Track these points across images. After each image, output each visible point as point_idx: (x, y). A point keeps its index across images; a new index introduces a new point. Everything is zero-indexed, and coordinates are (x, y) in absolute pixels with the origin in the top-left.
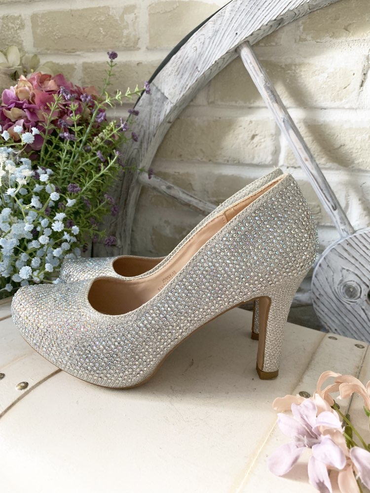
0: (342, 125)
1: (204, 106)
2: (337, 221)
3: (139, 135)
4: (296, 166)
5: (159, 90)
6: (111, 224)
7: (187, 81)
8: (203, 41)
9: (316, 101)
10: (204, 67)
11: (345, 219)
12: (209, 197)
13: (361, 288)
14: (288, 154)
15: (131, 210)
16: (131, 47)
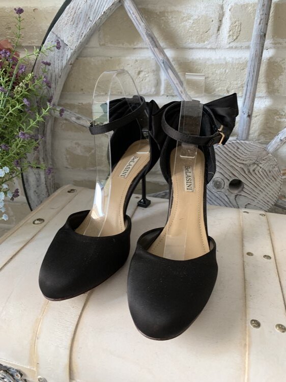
0: (206, 62)
1: (97, 47)
4: (173, 94)
5: (59, 38)
7: (82, 29)
9: (186, 42)
10: (95, 18)
13: (224, 181)
14: (167, 86)
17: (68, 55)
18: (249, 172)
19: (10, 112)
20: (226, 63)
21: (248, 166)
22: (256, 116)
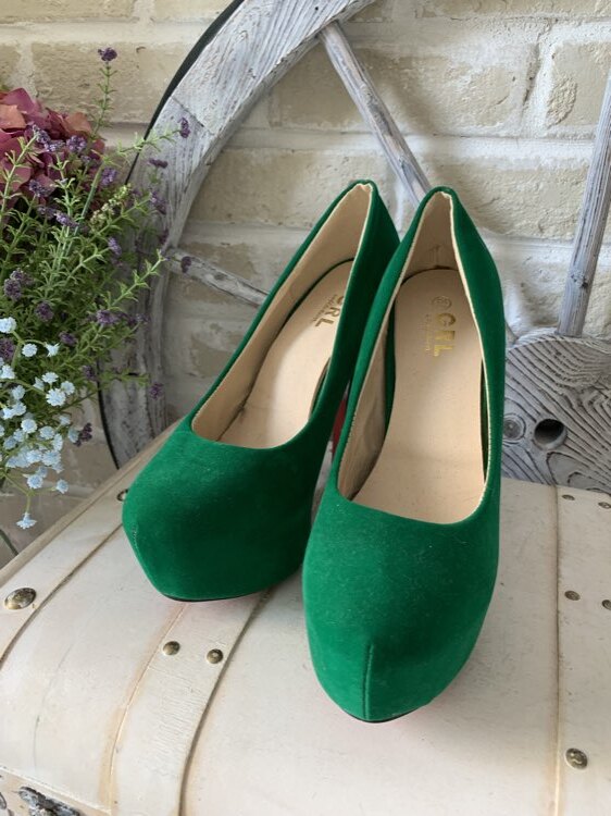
1: (264, 129)
5: (187, 110)
7: (234, 93)
8: (257, 19)
9: (454, 123)
13: (524, 423)
16: (122, 15)
17: (203, 146)
18: (581, 405)
19: (81, 264)
20: (540, 169)
21: (578, 393)
22: (602, 284)
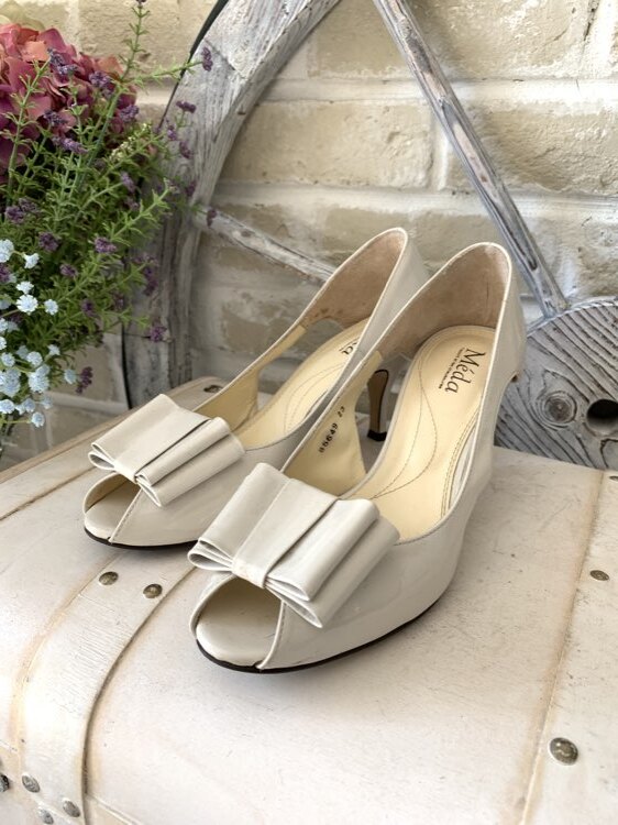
0: (551, 111)
1: (303, 80)
2: (537, 289)
3: (188, 140)
4: (467, 189)
5: (218, 53)
6: (151, 303)
7: (266, 32)
9: (505, 65)
10: (295, 7)
11: (552, 285)
12: (316, 250)
13: (575, 403)
14: (454, 167)
15: (184, 276)
17: (233, 91)
20: (603, 113)
